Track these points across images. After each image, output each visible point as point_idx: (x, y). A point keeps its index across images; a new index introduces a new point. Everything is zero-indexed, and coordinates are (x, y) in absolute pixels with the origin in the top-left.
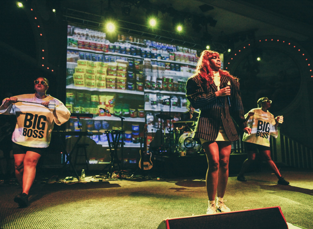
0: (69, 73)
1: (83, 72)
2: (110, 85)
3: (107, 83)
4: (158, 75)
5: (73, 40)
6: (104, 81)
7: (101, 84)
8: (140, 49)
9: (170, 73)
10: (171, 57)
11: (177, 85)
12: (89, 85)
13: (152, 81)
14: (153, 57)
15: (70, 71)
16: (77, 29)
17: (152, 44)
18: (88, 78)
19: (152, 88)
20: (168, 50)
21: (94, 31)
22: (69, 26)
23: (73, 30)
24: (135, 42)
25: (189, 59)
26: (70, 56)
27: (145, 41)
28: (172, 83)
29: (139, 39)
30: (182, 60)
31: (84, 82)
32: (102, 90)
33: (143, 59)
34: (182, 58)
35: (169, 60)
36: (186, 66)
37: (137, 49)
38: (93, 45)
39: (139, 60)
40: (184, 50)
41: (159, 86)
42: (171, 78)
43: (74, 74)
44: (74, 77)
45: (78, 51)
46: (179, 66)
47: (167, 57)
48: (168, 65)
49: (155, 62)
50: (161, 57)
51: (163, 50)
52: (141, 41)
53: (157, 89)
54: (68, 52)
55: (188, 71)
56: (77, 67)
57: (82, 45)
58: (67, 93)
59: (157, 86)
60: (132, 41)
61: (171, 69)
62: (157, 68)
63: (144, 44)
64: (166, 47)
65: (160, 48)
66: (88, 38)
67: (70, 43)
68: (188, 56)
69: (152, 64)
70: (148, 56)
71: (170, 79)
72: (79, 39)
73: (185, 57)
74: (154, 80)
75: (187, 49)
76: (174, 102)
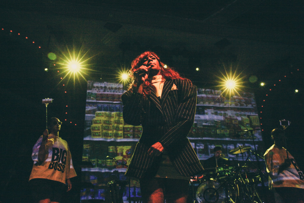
0: (87, 125)
1: (100, 123)
2: (127, 135)
3: (125, 133)
5: (92, 94)
6: (121, 130)
7: (119, 134)
11: (202, 129)
12: (106, 135)
15: (88, 122)
16: (96, 83)
18: (105, 129)
21: (112, 83)
22: (88, 81)
23: (93, 84)
25: (213, 101)
26: (89, 108)
28: (196, 128)
30: (205, 102)
31: (101, 133)
32: (119, 140)
34: (206, 100)
36: (211, 109)
38: (111, 96)
40: (207, 91)
43: (92, 126)
44: (91, 128)
45: (96, 103)
46: (203, 108)
54: (87, 105)
55: (213, 114)
56: (95, 119)
57: (100, 97)
58: (84, 145)
66: (106, 90)
67: (89, 96)
68: (212, 97)
72: (97, 92)
73: (208, 98)
75: (210, 90)
76: (201, 149)
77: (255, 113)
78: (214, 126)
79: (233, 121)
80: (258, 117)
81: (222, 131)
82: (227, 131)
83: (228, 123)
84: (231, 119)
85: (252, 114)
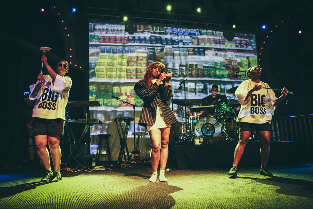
0: (91, 67)
1: (104, 65)
2: (130, 76)
3: (128, 74)
4: (181, 62)
5: (94, 36)
6: (124, 72)
7: (122, 75)
8: (160, 37)
9: (193, 58)
10: (193, 42)
11: (202, 70)
12: (110, 77)
13: (175, 68)
14: (175, 44)
15: (93, 65)
16: (98, 25)
17: (173, 31)
18: (109, 71)
19: (175, 75)
20: (190, 34)
21: (114, 25)
22: (90, 23)
23: (94, 26)
24: (154, 31)
25: (214, 42)
26: (92, 50)
27: (165, 29)
28: (197, 69)
29: (158, 28)
30: (207, 43)
31: (105, 75)
32: (122, 81)
33: (164, 47)
34: (207, 41)
35: (192, 45)
36: (212, 50)
37: (157, 37)
38: (113, 39)
39: (160, 48)
40: (208, 33)
41: (183, 73)
42: (195, 63)
43: (96, 68)
44: (95, 70)
45: (99, 45)
46: (203, 50)
47: (189, 42)
48: (191, 51)
49: (177, 48)
50: (183, 42)
51: (185, 35)
52: (161, 29)
53: (180, 76)
54: (90, 47)
55: (213, 55)
56: (98, 61)
57: (102, 39)
58: (90, 86)
59: (180, 73)
60: (151, 29)
61: (194, 54)
62: (180, 55)
63: (164, 32)
64: (188, 32)
65: (181, 34)
66: (109, 32)
67: (92, 39)
68: (213, 39)
69: (174, 51)
70: (169, 43)
71: (194, 65)
72: (100, 34)
73: (209, 39)
74: (177, 67)
75: (212, 31)
76: (200, 89)
77: (255, 55)
78: (214, 67)
79: (232, 62)
80: (257, 58)
81: (221, 71)
82: (226, 72)
83: (226, 64)
84: (231, 61)
85: (251, 56)
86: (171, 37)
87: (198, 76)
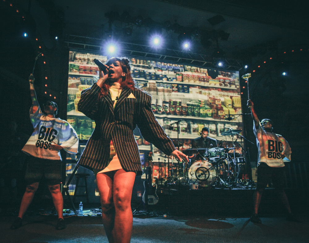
0: (70, 99)
4: (164, 99)
5: (74, 66)
8: (144, 71)
9: (177, 95)
10: (178, 78)
11: (185, 108)
13: (158, 104)
14: (158, 79)
15: (72, 97)
16: (78, 54)
17: (157, 65)
19: (158, 112)
20: (174, 70)
21: (96, 55)
22: (71, 52)
23: (75, 55)
24: (138, 64)
25: (198, 79)
26: (71, 81)
27: (149, 63)
28: (180, 106)
29: (142, 61)
30: (191, 80)
33: (148, 81)
34: (191, 78)
35: (176, 81)
36: (196, 87)
37: (140, 71)
38: (94, 70)
39: (143, 82)
40: (193, 69)
41: (166, 110)
42: (178, 101)
43: (75, 100)
44: (75, 102)
45: (79, 76)
46: (187, 87)
47: (173, 78)
48: (175, 87)
49: (160, 84)
50: (167, 78)
51: (169, 71)
52: (145, 63)
53: (163, 113)
54: (69, 77)
55: (197, 93)
56: (78, 93)
57: (83, 70)
58: (68, 120)
59: (164, 111)
60: (135, 63)
61: (178, 91)
62: (163, 91)
63: (148, 66)
64: (173, 67)
65: (165, 69)
66: (90, 63)
67: (71, 69)
68: (197, 76)
69: (157, 86)
70: (153, 77)
71: (178, 102)
72: (80, 64)
73: (194, 76)
74: (160, 103)
75: (196, 68)
76: (183, 127)
77: (238, 95)
78: (198, 106)
79: (216, 101)
80: (240, 98)
81: (205, 110)
82: (210, 111)
83: (210, 103)
84: (214, 100)
85: (234, 95)
86: (155, 72)
87: (181, 114)
